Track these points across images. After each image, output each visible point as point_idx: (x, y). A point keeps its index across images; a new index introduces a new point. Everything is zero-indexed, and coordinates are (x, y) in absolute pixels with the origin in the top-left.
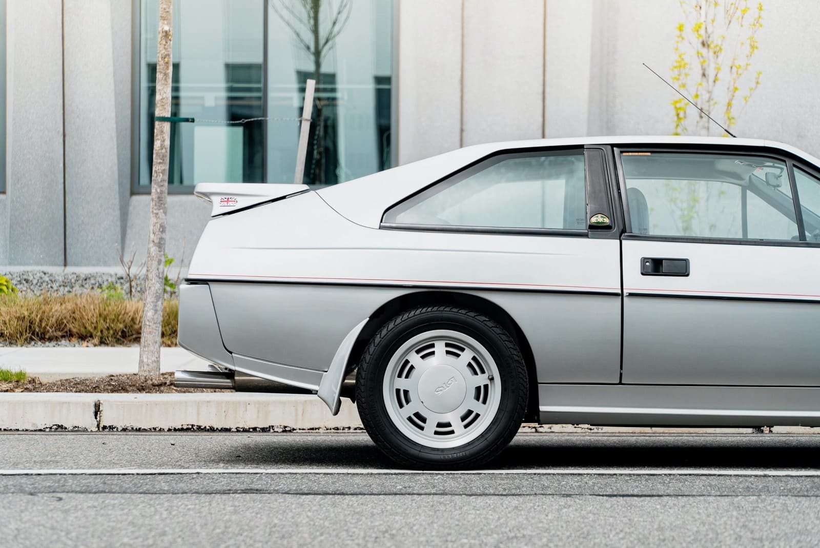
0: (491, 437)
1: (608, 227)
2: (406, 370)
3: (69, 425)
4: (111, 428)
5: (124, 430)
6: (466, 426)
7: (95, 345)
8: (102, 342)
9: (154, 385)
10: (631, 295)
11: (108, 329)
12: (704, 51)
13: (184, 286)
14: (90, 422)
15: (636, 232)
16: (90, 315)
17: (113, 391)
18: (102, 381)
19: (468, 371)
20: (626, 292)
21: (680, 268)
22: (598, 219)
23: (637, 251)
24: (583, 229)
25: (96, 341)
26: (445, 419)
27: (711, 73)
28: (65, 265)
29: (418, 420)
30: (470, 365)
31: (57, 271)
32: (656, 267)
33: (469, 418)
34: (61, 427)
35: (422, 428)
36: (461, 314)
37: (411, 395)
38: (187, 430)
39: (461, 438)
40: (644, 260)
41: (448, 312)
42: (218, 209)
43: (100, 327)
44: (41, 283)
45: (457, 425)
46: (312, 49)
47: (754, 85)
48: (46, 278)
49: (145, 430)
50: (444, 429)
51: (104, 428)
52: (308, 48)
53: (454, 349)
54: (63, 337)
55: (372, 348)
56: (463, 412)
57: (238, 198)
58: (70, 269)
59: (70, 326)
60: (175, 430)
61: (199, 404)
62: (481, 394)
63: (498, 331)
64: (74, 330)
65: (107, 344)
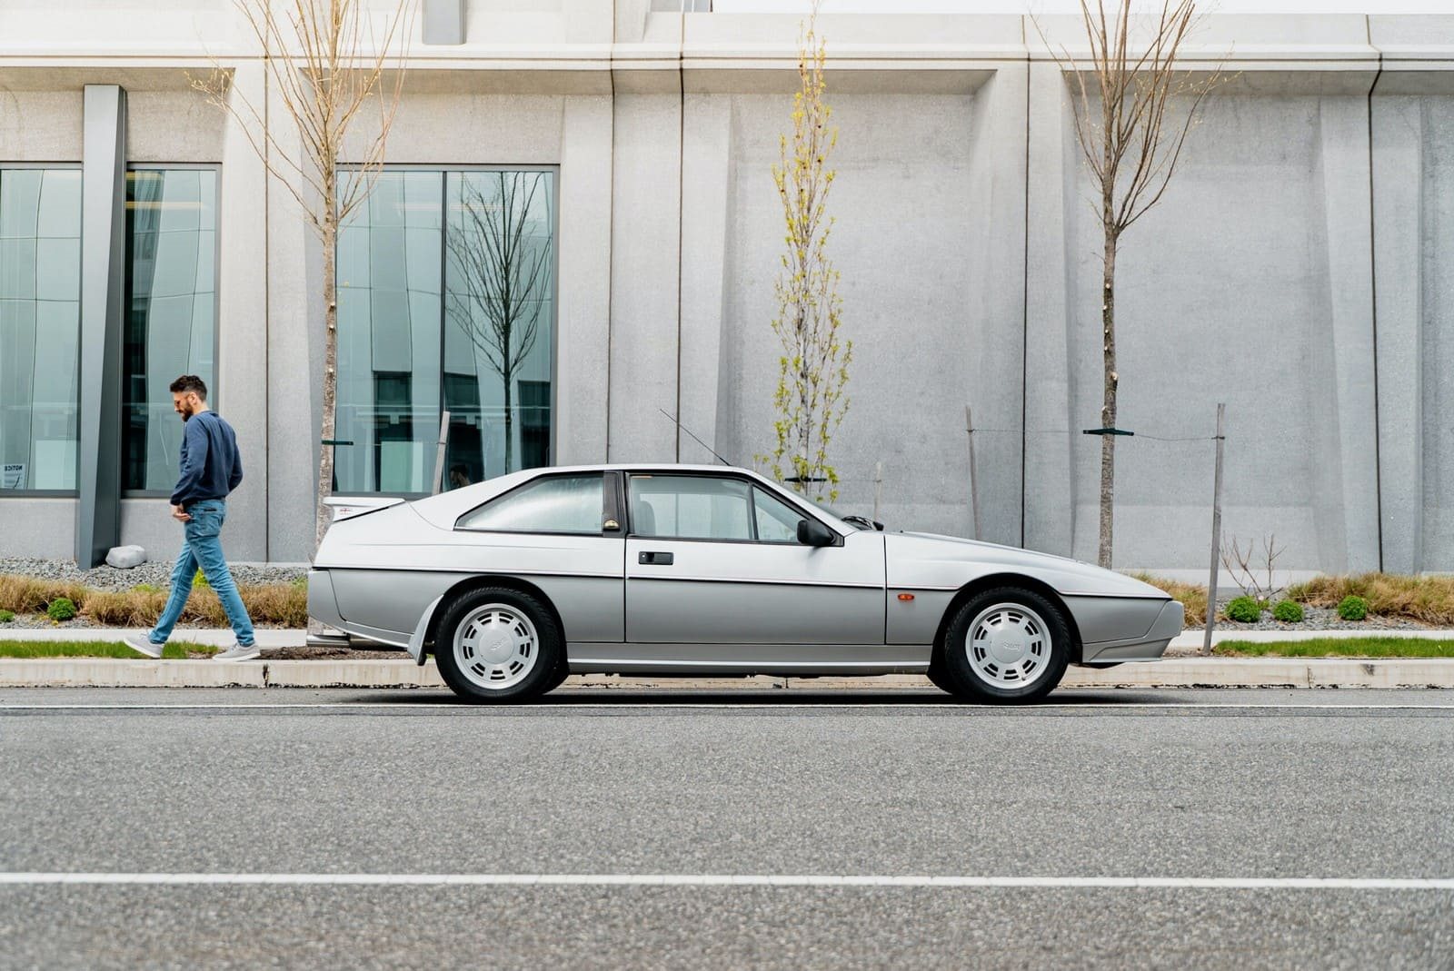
0: (530, 681)
1: (617, 530)
2: (470, 633)
3: (243, 683)
4: (276, 685)
5: (286, 687)
6: (514, 673)
7: (285, 628)
8: (291, 625)
9: (316, 654)
10: (630, 578)
11: (296, 614)
12: (803, 382)
13: (312, 572)
14: (260, 681)
15: (637, 533)
16: (282, 602)
17: (283, 659)
18: (275, 651)
19: (515, 633)
20: (627, 576)
21: (667, 559)
22: (610, 524)
23: (637, 546)
24: (599, 530)
25: (286, 624)
26: (498, 668)
27: (809, 400)
28: (267, 561)
29: (479, 669)
30: (517, 629)
31: (260, 566)
32: (649, 558)
33: (516, 667)
34: (237, 684)
35: (482, 675)
36: (510, 592)
37: (474, 651)
38: (336, 687)
39: (509, 682)
40: (641, 553)
41: (500, 591)
42: (338, 516)
43: (289, 612)
44: (245, 575)
45: (507, 672)
46: (503, 371)
47: (843, 410)
48: (250, 572)
49: (302, 687)
50: (497, 675)
51: (271, 685)
52: (499, 369)
53: (506, 617)
54: (259, 621)
55: (445, 617)
56: (511, 663)
57: (354, 509)
58: (271, 565)
59: (265, 611)
60: (326, 687)
61: (344, 667)
62: (525, 650)
63: (536, 604)
64: (268, 615)
65: (295, 627)
